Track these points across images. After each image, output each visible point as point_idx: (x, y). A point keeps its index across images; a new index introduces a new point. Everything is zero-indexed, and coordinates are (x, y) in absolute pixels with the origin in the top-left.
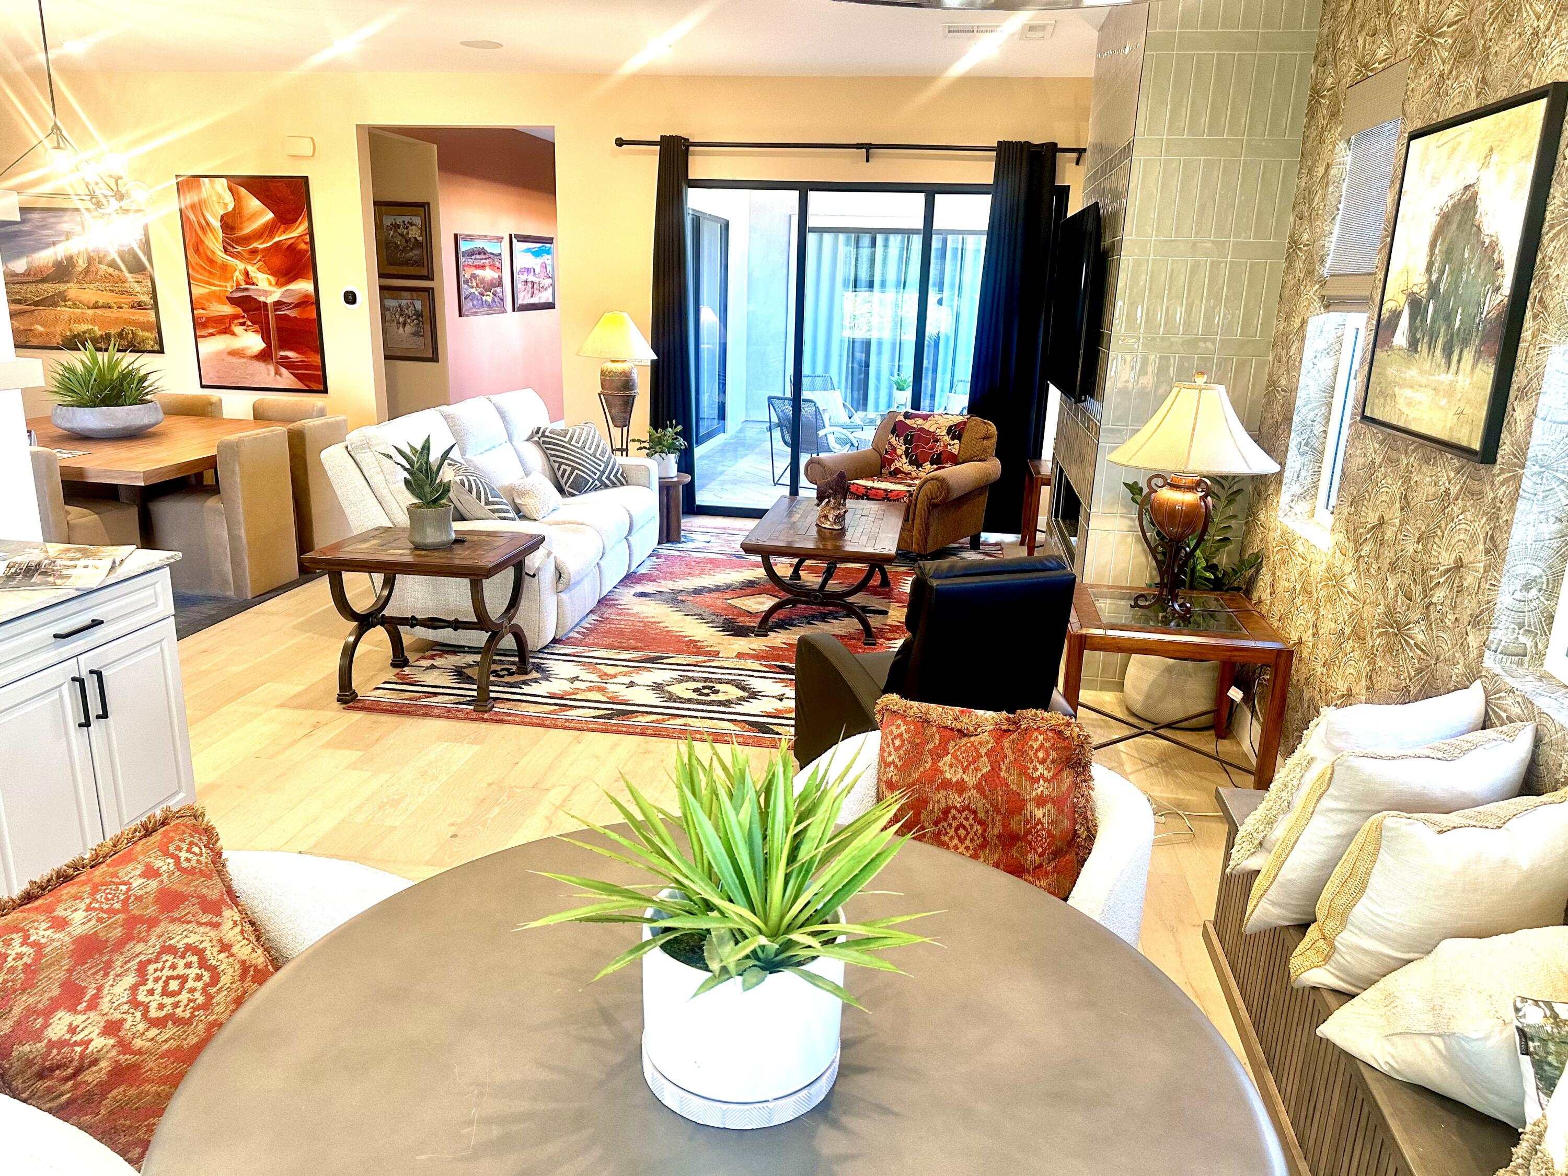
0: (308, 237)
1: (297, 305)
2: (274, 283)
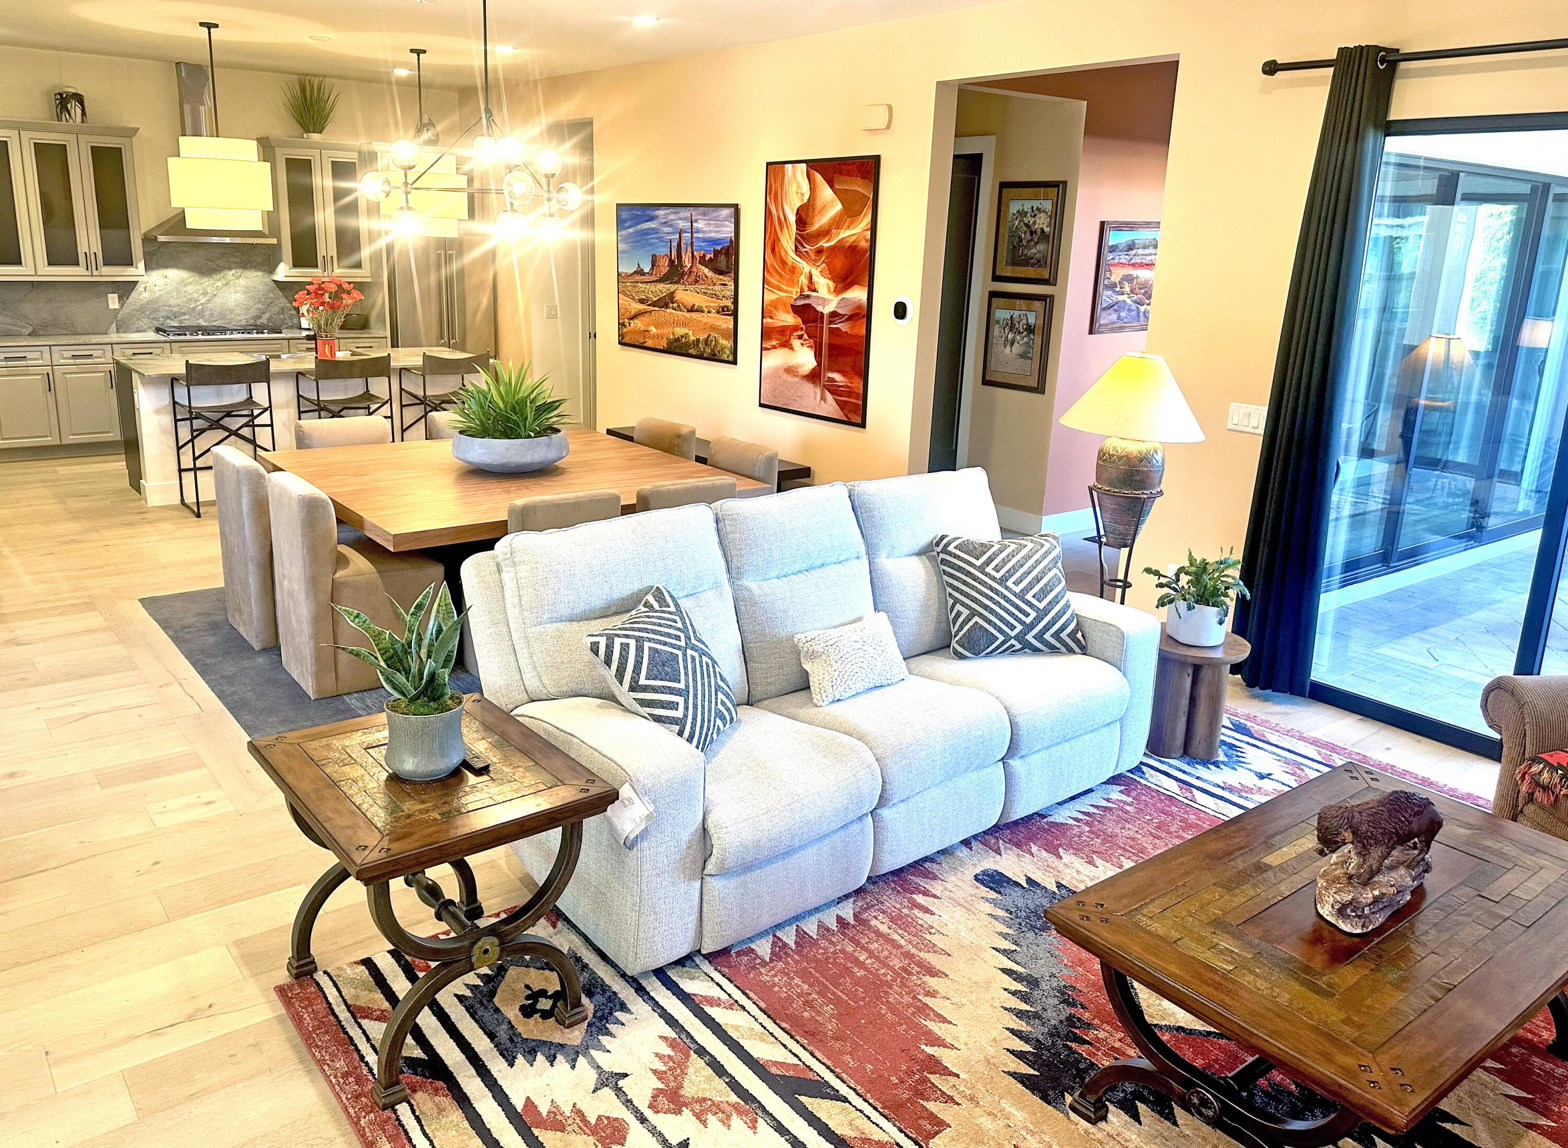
0: (869, 233)
1: (851, 318)
2: (832, 290)
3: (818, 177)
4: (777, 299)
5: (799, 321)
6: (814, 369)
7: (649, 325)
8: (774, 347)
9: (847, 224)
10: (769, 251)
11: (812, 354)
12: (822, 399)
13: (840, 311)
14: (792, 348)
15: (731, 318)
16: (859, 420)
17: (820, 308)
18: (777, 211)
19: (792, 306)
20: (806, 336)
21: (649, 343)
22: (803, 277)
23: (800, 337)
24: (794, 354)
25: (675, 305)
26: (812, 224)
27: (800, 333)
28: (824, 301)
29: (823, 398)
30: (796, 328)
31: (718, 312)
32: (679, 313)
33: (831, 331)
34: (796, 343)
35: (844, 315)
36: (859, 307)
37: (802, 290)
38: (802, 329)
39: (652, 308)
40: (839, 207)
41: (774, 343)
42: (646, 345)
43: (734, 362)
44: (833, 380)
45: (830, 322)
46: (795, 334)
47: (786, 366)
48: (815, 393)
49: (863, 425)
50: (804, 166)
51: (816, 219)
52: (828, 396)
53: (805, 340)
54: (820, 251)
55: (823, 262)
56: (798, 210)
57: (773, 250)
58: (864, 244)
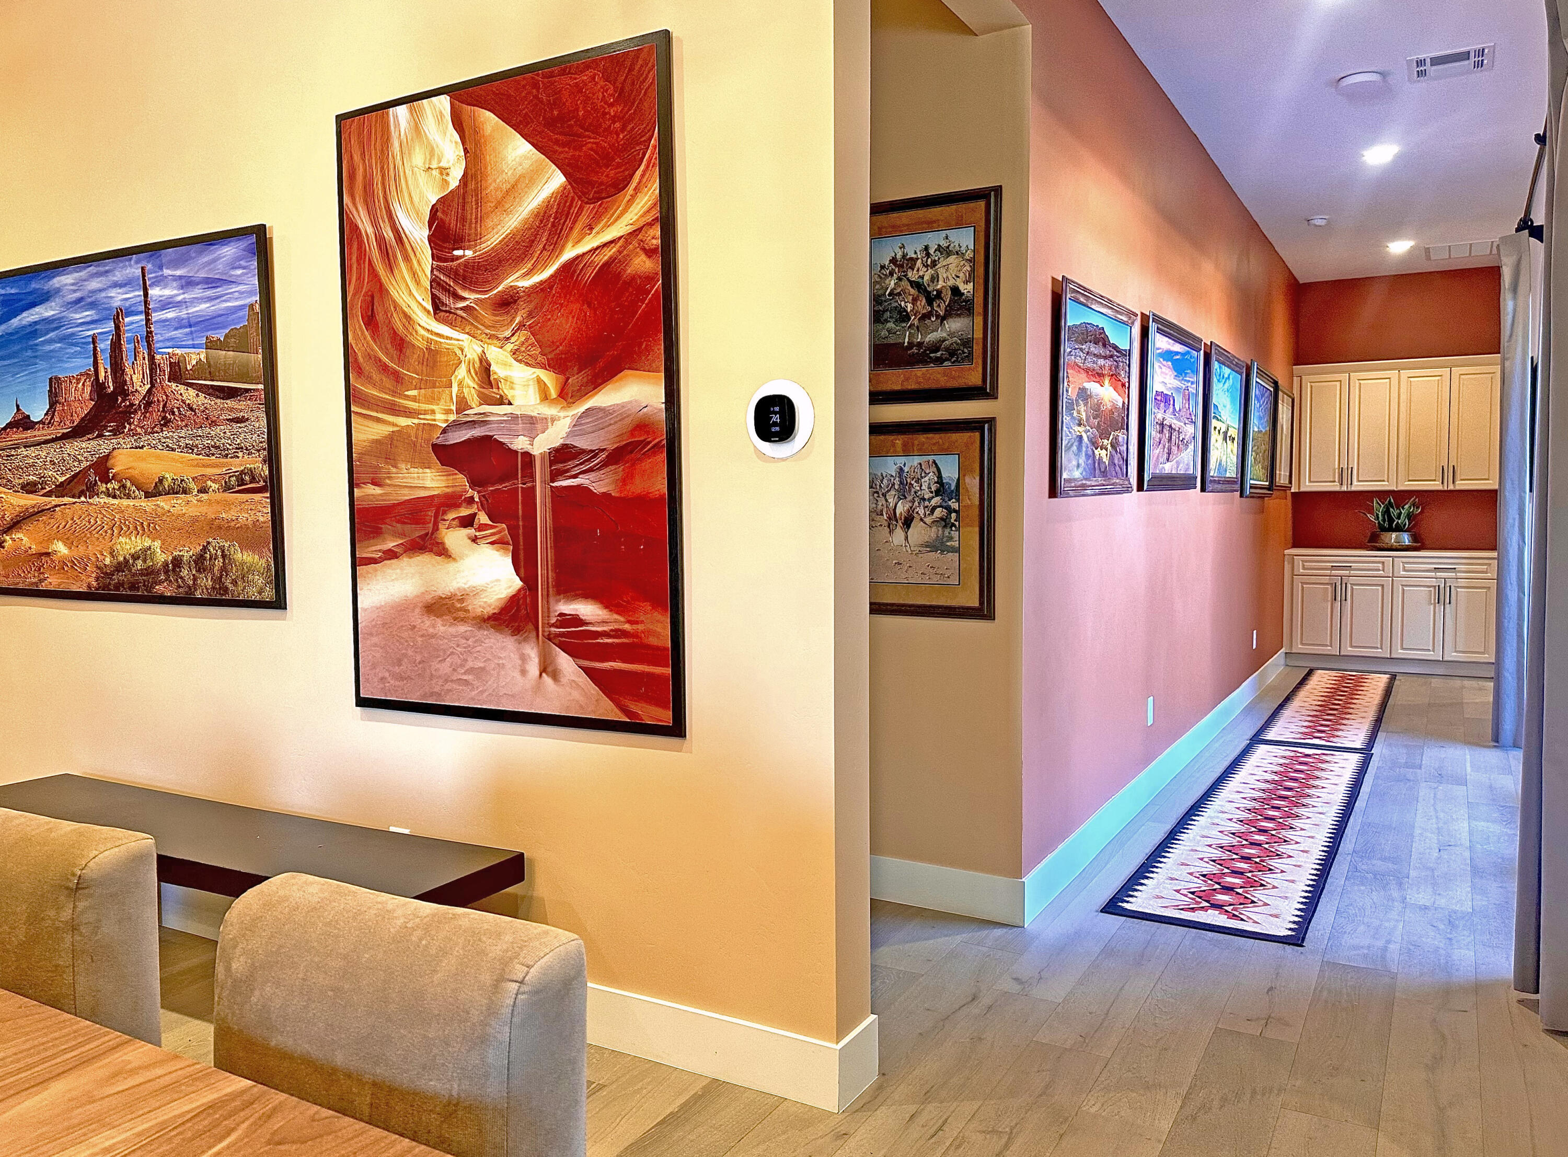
0: (656, 231)
1: (615, 457)
2: (554, 394)
3: (489, 120)
4: (391, 437)
5: (461, 481)
6: (514, 601)
7: (50, 540)
8: (391, 555)
9: (583, 220)
10: (357, 323)
11: (508, 560)
12: (543, 670)
13: (582, 443)
14: (442, 552)
15: (263, 499)
16: (666, 717)
17: (520, 444)
18: (375, 223)
19: (437, 448)
20: (483, 518)
21: (53, 582)
22: (462, 372)
23: (467, 522)
24: (452, 566)
25: (114, 485)
26: (478, 237)
27: (464, 512)
28: (533, 424)
29: (547, 667)
30: (450, 501)
31: (227, 488)
32: (125, 502)
33: (560, 497)
34: (455, 538)
35: (595, 453)
36: (642, 426)
37: (463, 405)
38: (470, 501)
39: (54, 501)
40: (556, 180)
41: (390, 544)
42: (43, 587)
43: (278, 603)
44: (576, 620)
45: (554, 476)
46: (451, 515)
47: (428, 598)
48: (524, 658)
49: (677, 729)
50: (444, 102)
51: (489, 223)
52: (565, 662)
53: (482, 527)
54: (507, 303)
55: (521, 326)
56: (434, 211)
57: (370, 321)
58: (642, 264)
